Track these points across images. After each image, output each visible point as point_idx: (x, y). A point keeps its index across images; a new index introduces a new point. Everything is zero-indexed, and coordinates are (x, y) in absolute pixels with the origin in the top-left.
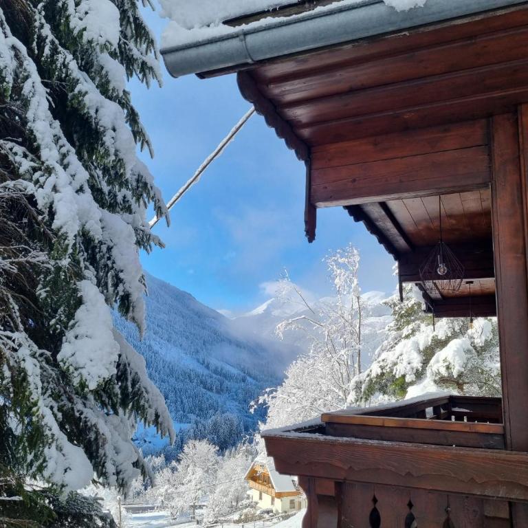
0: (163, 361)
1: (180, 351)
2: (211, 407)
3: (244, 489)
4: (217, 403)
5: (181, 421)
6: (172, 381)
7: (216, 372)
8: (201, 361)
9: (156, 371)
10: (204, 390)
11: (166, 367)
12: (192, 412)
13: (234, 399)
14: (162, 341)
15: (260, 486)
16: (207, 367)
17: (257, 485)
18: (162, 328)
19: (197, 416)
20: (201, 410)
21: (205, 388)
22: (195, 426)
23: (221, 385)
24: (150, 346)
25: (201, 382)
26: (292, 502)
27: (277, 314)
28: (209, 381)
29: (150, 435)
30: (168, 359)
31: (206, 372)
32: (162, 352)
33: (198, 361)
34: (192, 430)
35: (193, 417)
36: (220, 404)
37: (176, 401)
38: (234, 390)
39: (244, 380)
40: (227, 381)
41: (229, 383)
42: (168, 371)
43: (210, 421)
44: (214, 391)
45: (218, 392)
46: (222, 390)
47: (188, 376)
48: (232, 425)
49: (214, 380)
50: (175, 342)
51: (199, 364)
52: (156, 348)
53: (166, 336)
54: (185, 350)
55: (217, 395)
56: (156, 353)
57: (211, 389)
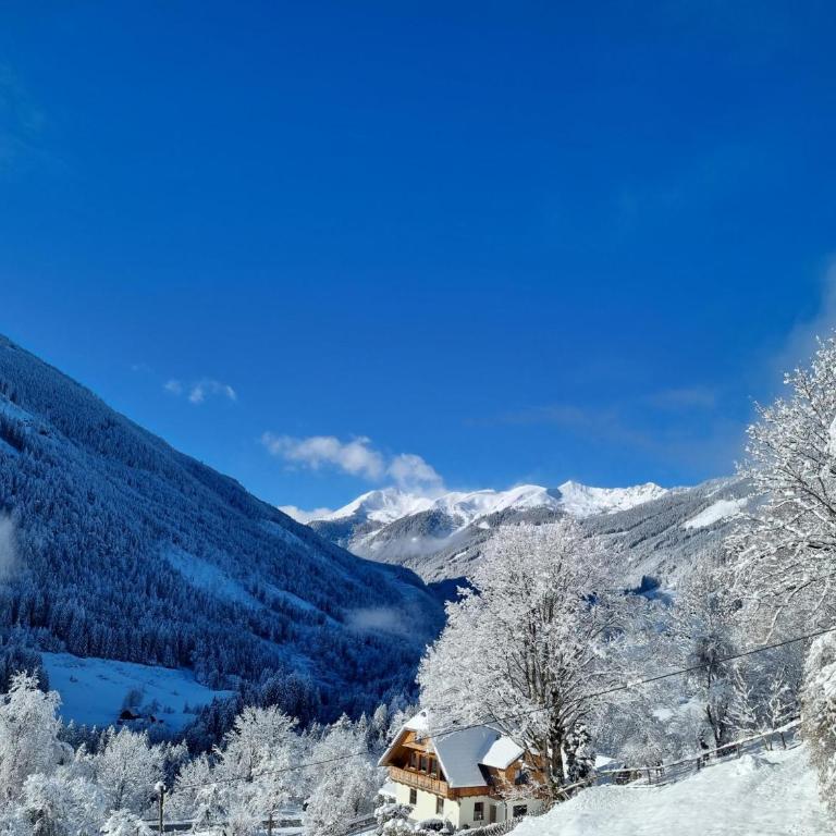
0: (188, 588)
1: (217, 571)
2: (266, 663)
3: (373, 786)
4: (277, 658)
5: (215, 687)
6: (202, 619)
7: (275, 606)
8: (251, 588)
9: (175, 604)
10: (255, 637)
11: (193, 597)
12: (234, 671)
13: (303, 652)
14: (186, 554)
15: (414, 777)
16: (262, 598)
17: (407, 774)
18: (188, 534)
19: (243, 677)
20: (249, 668)
21: (256, 632)
22: (239, 693)
23: (284, 628)
24: (166, 562)
25: (251, 623)
26: (479, 807)
27: (374, 519)
28: (264, 622)
29: (161, 709)
30: (197, 583)
31: (260, 607)
32: (187, 573)
33: (246, 588)
34: (234, 702)
35: (236, 680)
36: (281, 659)
37: (209, 653)
38: (305, 637)
39: (321, 622)
40: (293, 623)
41: (297, 626)
42: (195, 603)
43: (264, 686)
44: (272, 637)
45: (278, 640)
46: (285, 637)
47: (228, 611)
48: (301, 693)
49: (272, 621)
50: (208, 556)
51: (246, 593)
52: (177, 564)
53: (194, 546)
54: (225, 569)
55: (277, 646)
56: (175, 573)
57: (265, 635)
